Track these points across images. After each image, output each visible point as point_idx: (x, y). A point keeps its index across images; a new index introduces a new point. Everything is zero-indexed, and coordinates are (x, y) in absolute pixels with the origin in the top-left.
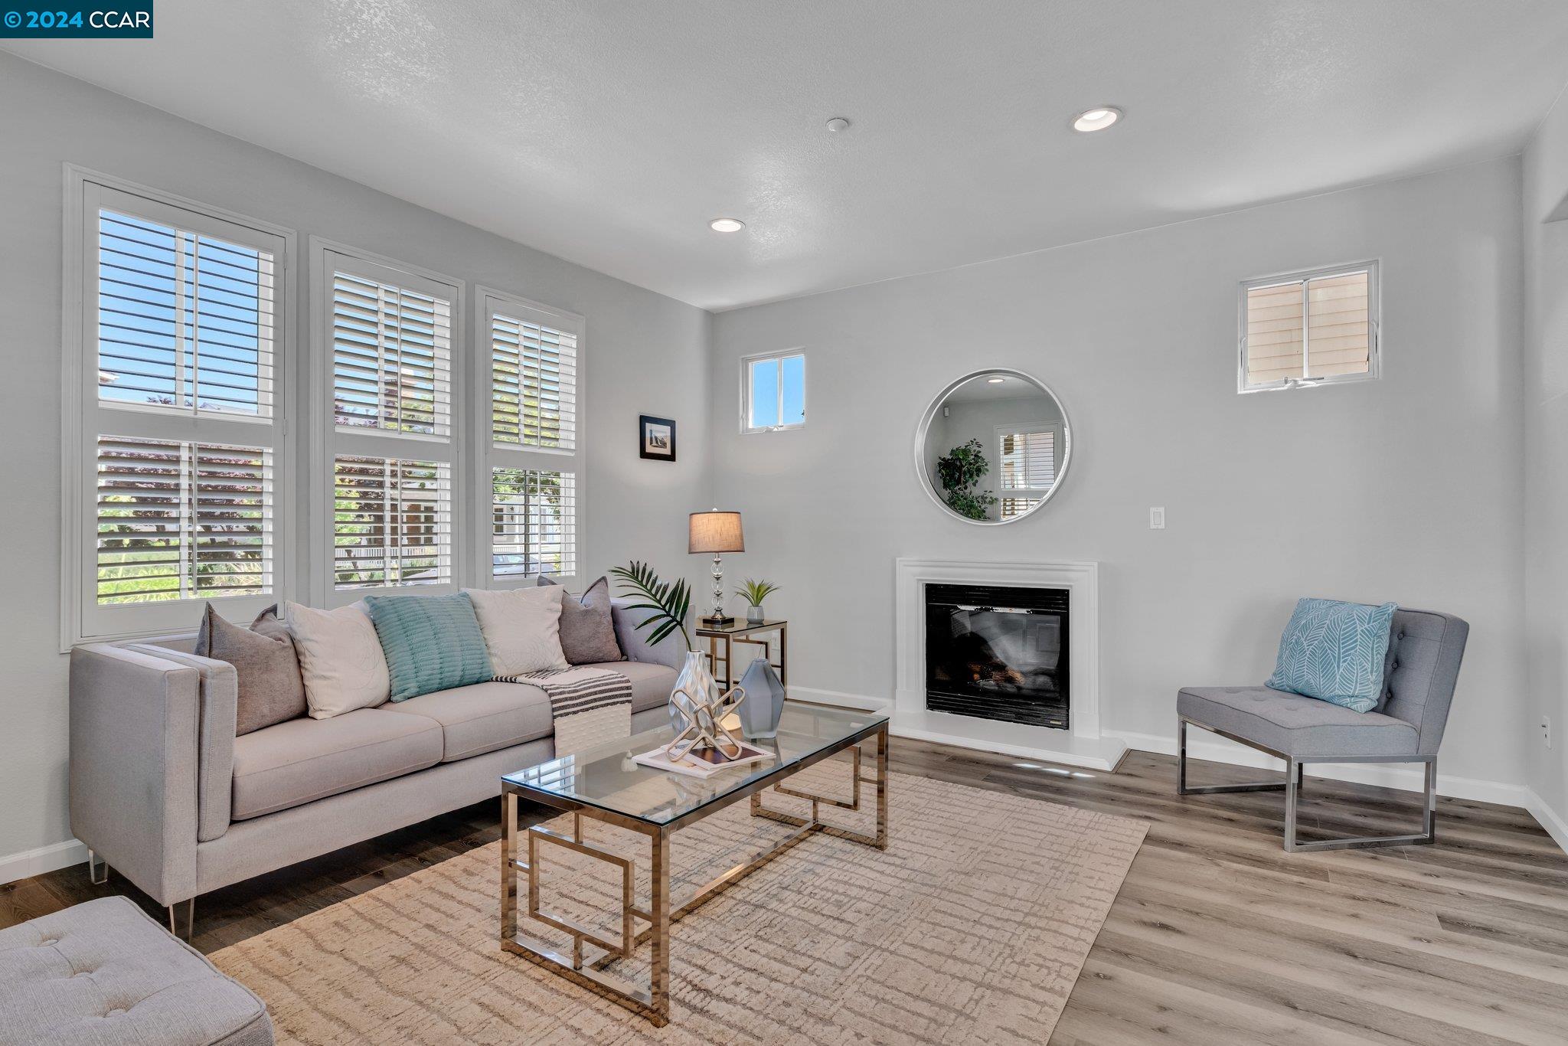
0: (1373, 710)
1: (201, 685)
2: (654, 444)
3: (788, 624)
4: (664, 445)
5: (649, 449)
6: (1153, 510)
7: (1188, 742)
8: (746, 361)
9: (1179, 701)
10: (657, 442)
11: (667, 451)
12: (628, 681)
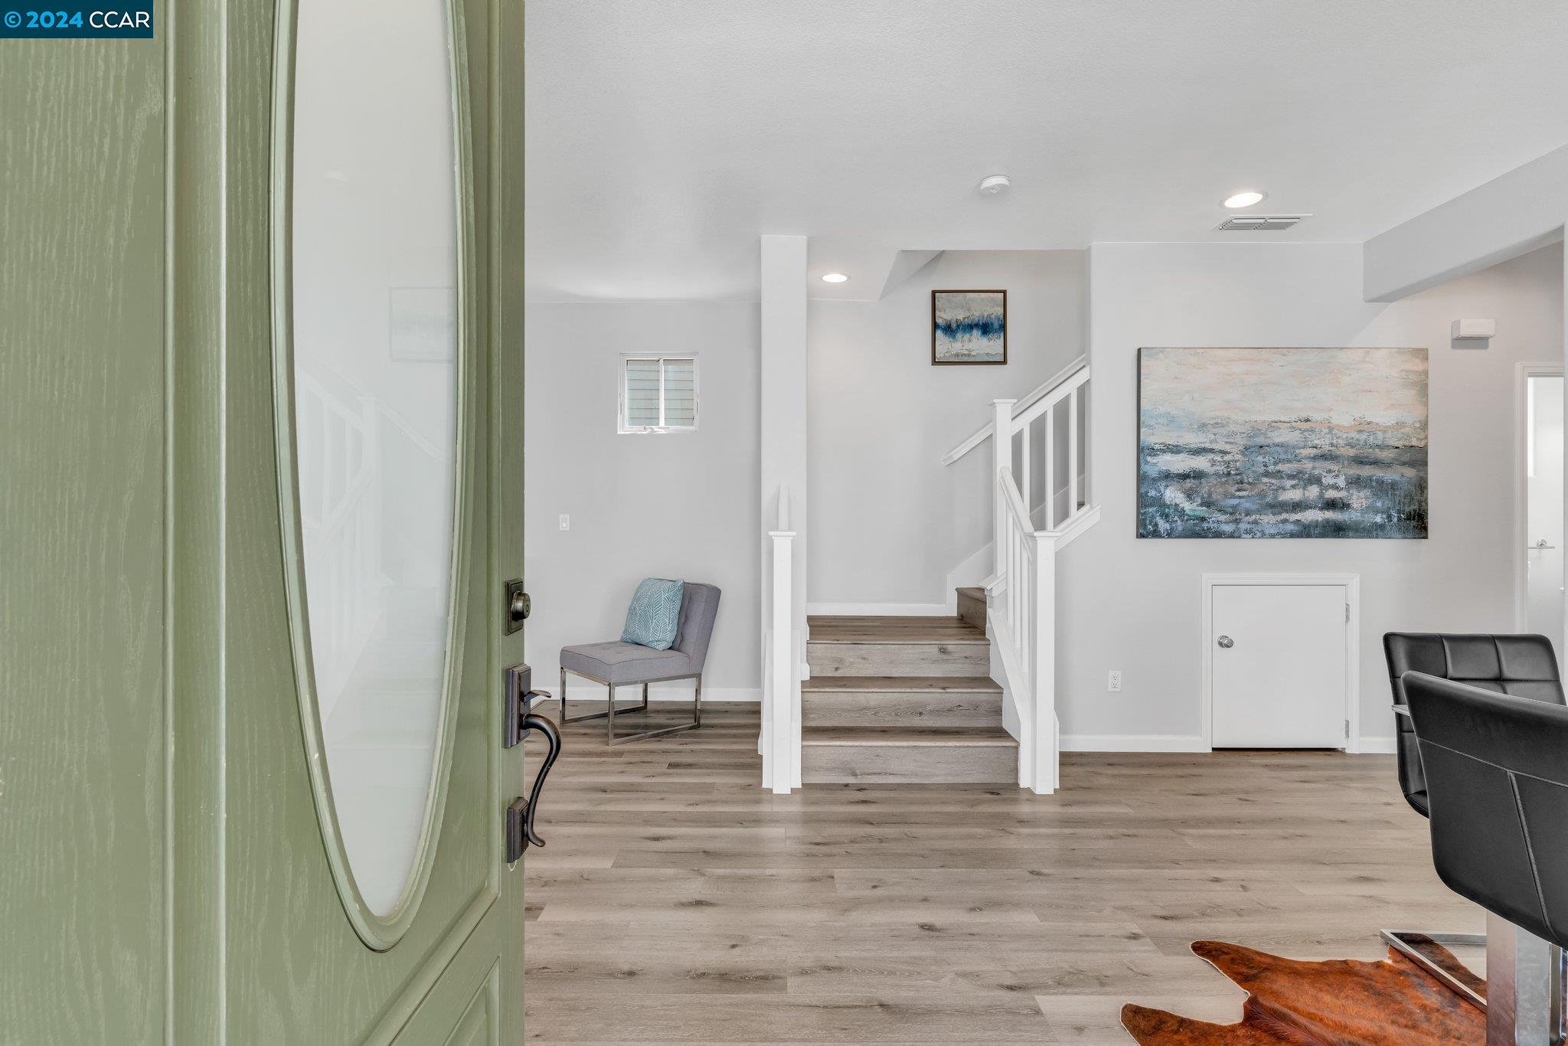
0: (670, 648)
6: (561, 516)
7: (567, 689)
9: (561, 657)
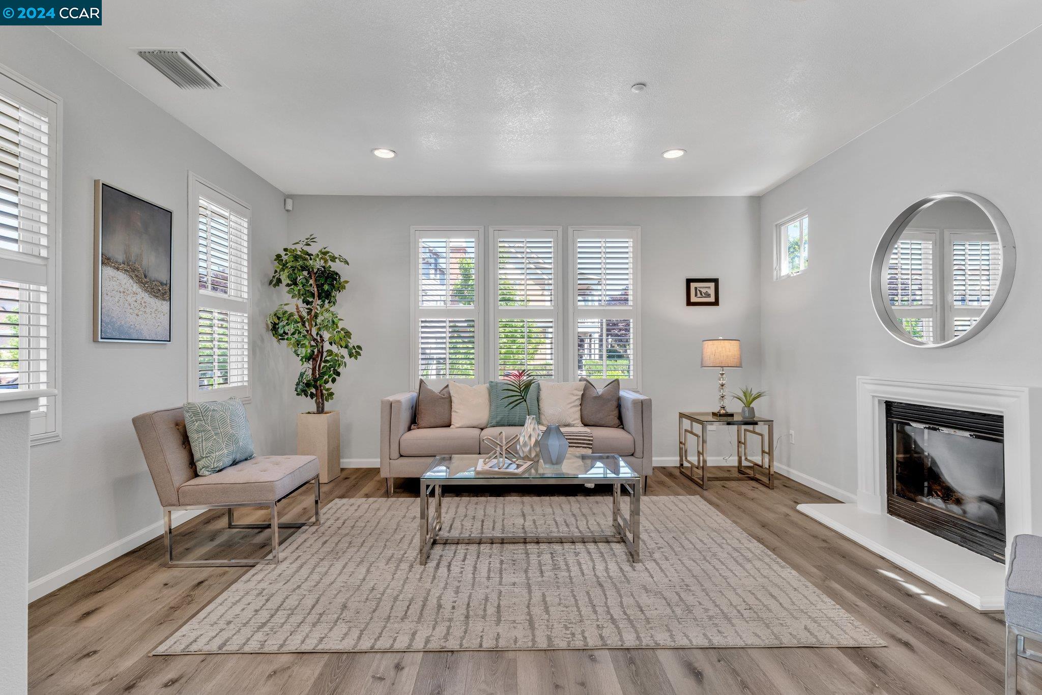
1: (391, 404)
2: (699, 295)
3: (774, 422)
4: (709, 296)
5: (693, 299)
8: (778, 227)
10: (701, 294)
11: (712, 299)
12: (592, 437)
